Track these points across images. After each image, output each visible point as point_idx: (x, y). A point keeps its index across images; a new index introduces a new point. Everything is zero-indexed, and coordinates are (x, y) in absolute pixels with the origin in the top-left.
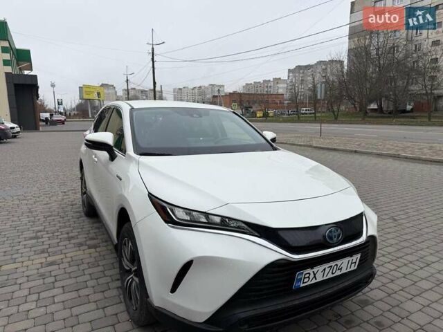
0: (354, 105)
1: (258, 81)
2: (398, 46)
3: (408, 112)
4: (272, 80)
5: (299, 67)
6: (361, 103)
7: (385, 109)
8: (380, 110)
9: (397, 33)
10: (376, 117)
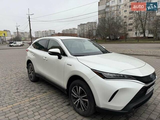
0: (101, 37)
1: (67, 29)
2: (114, 18)
3: (118, 39)
4: (72, 29)
5: (81, 24)
6: (103, 37)
7: (111, 38)
8: (110, 39)
9: (114, 13)
10: (109, 41)
